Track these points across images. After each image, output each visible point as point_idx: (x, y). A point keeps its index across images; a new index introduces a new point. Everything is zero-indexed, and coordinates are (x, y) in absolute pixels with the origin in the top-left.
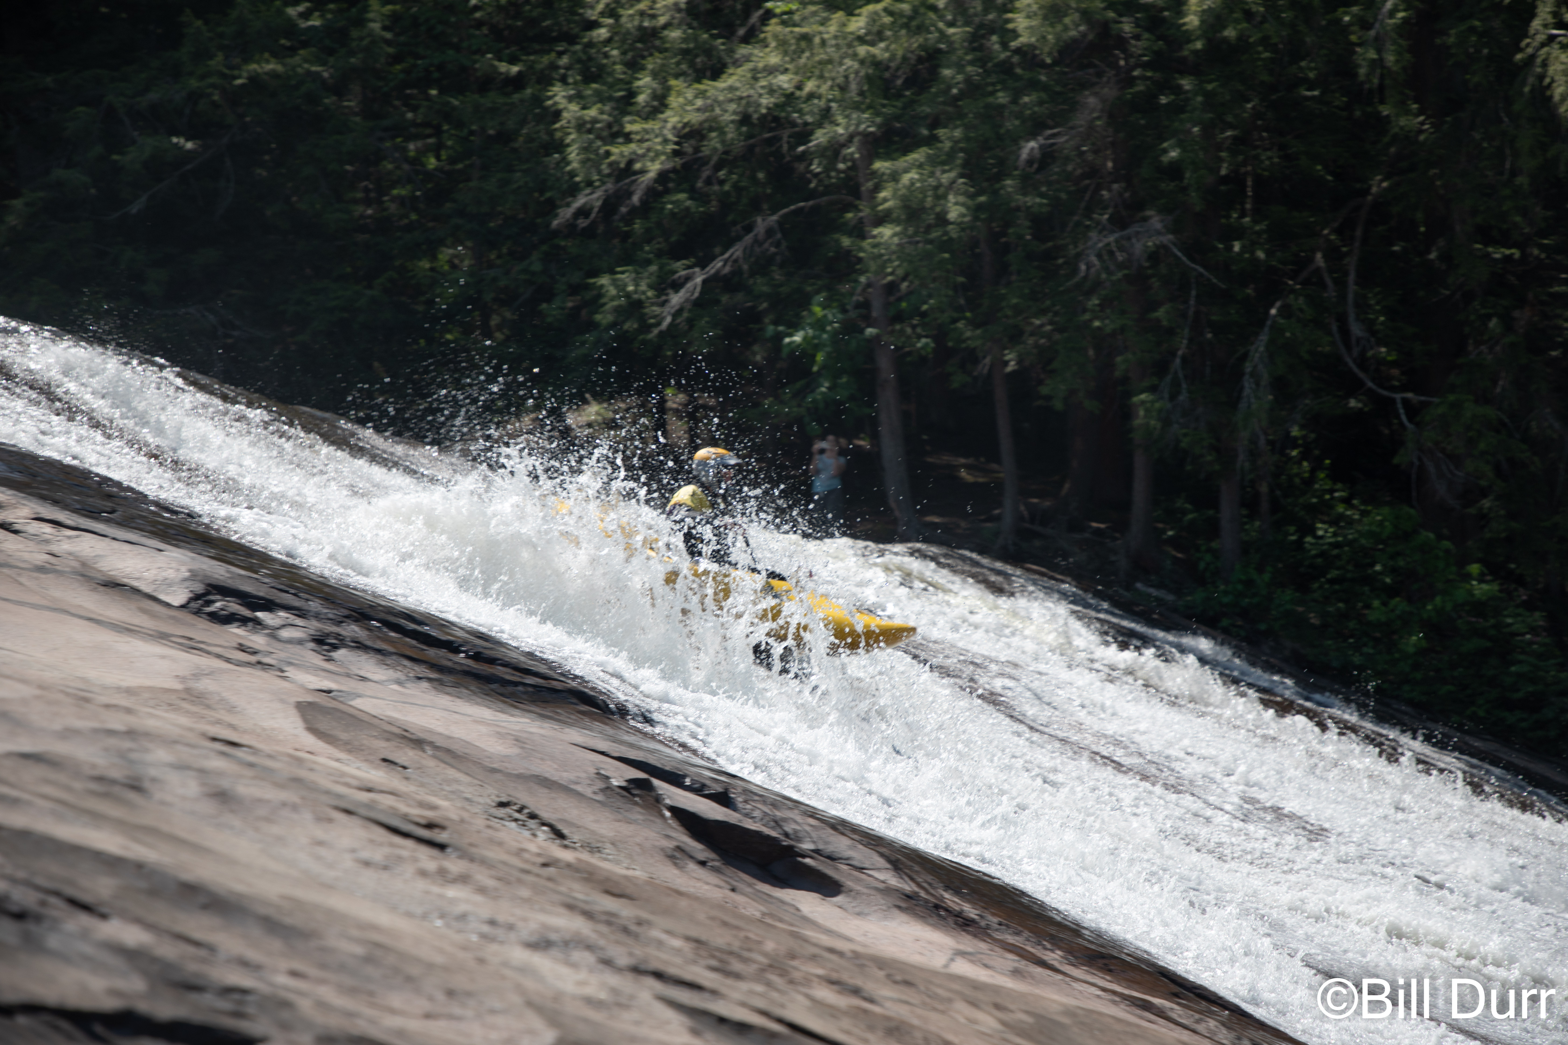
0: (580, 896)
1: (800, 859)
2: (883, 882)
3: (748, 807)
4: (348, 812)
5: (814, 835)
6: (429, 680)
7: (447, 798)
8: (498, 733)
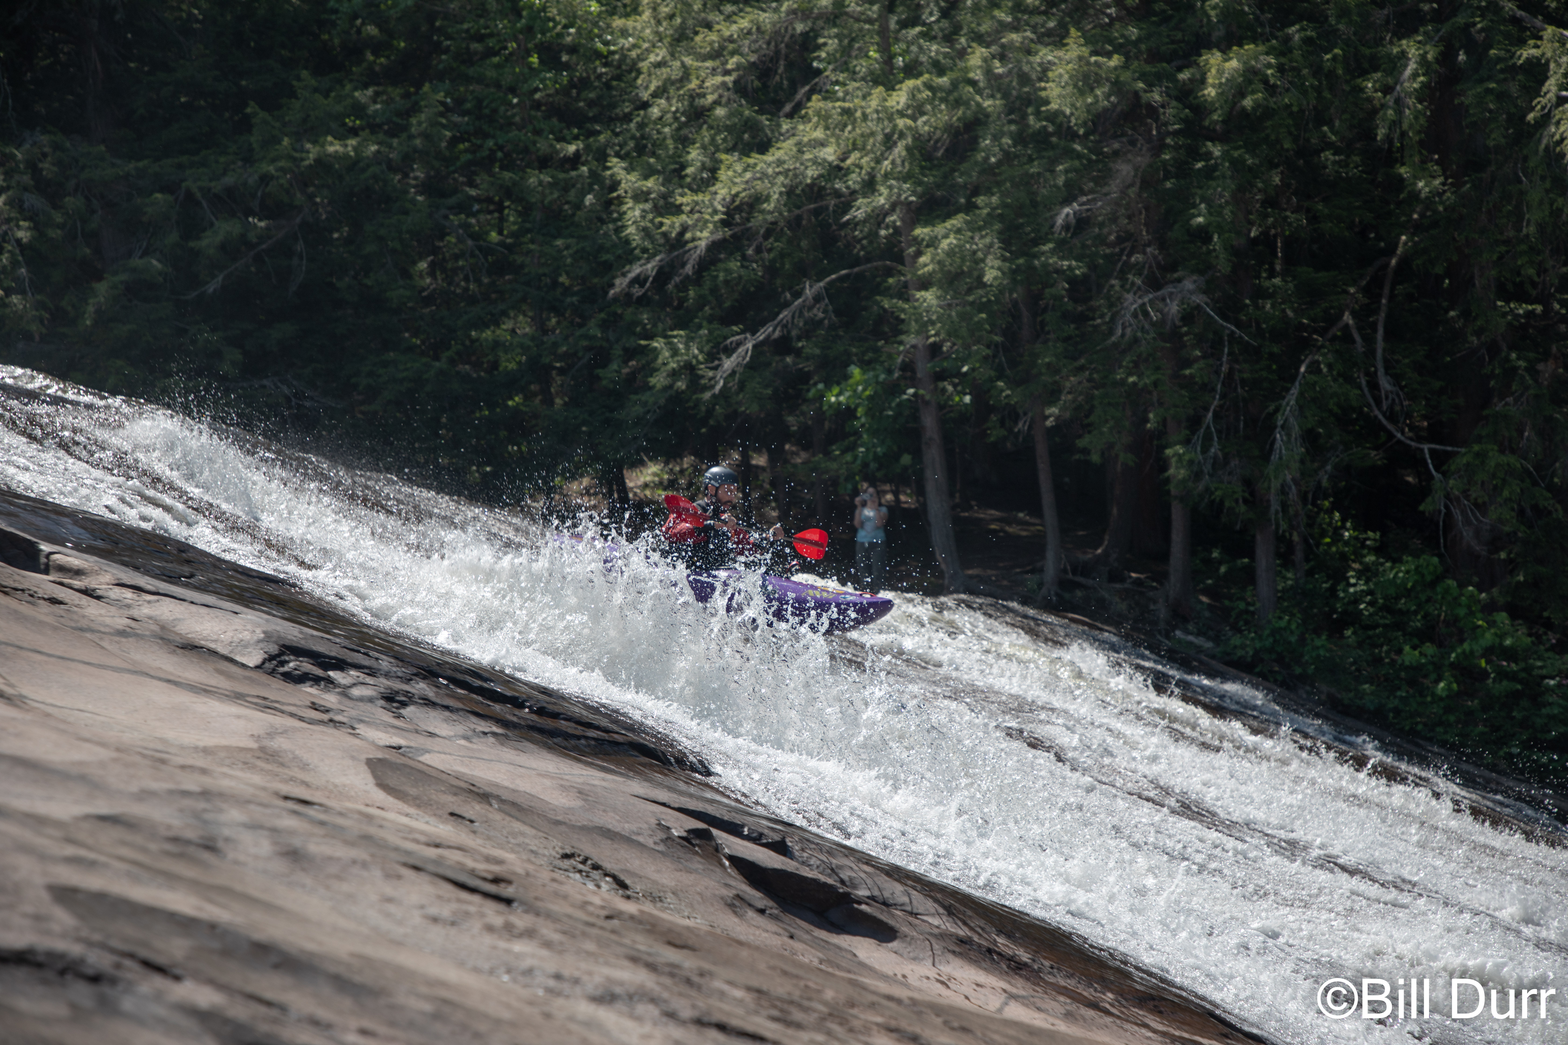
0: (644, 948)
1: (856, 906)
2: (938, 927)
3: (805, 855)
4: (416, 868)
5: (869, 881)
6: (494, 734)
7: (513, 851)
8: (562, 786)
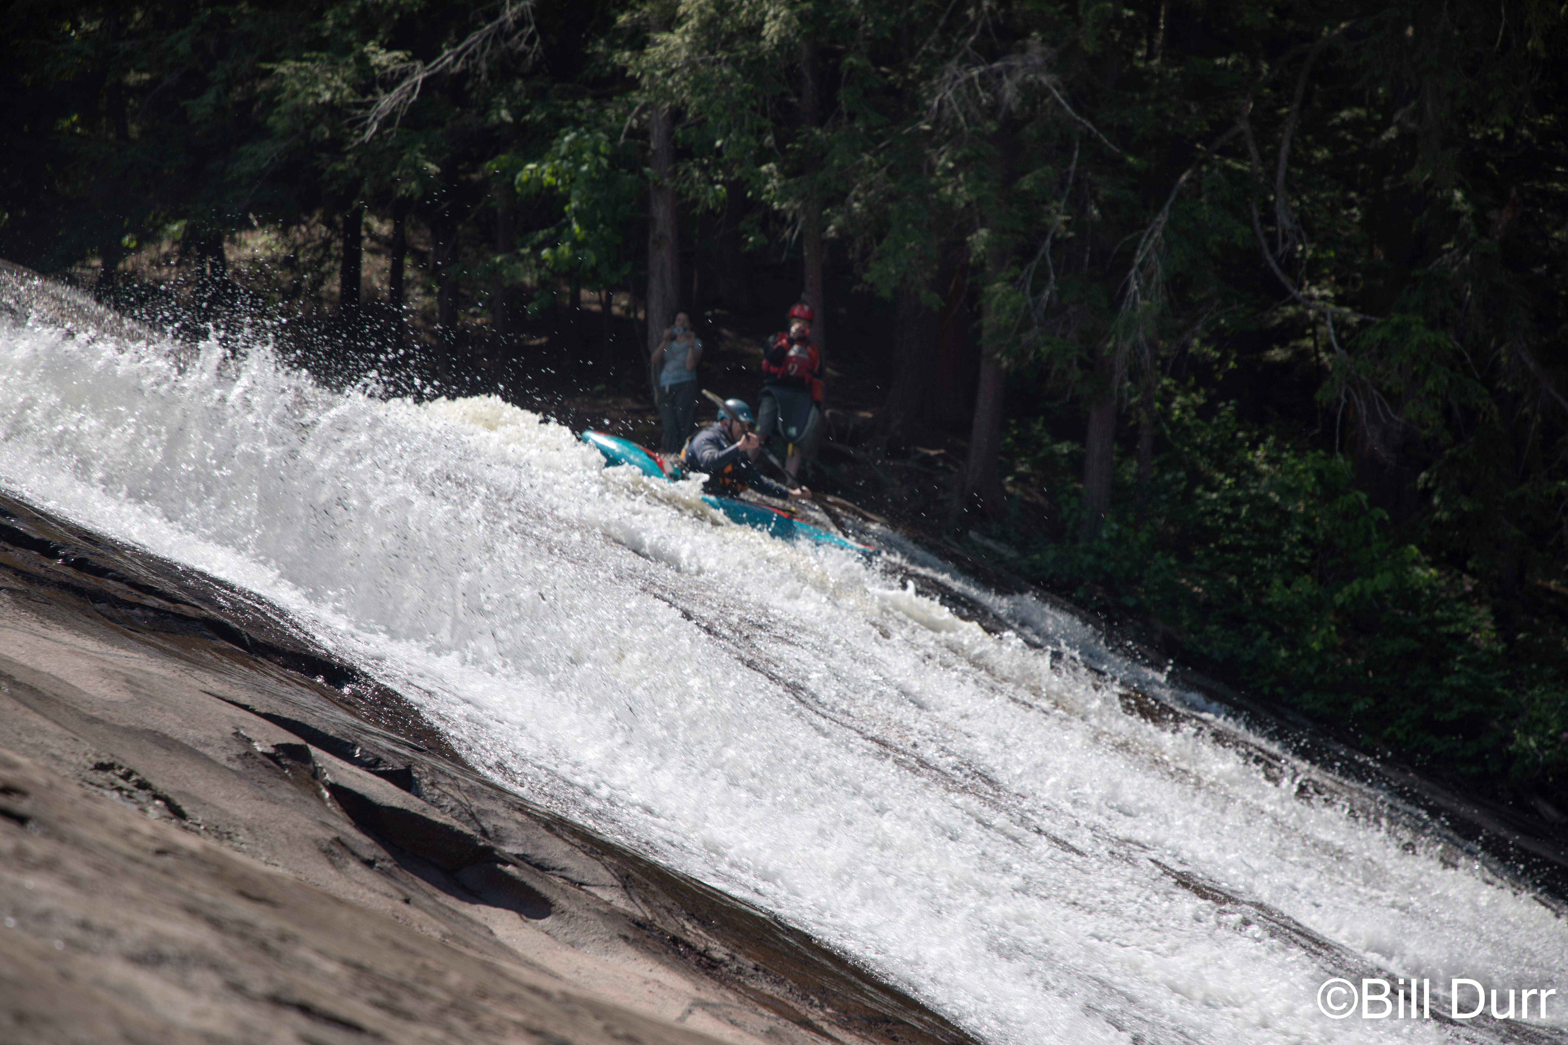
0: (206, 897)
1: (499, 866)
2: (608, 903)
3: (437, 792)
5: (521, 835)
6: (11, 591)
7: (27, 754)
8: (103, 670)
